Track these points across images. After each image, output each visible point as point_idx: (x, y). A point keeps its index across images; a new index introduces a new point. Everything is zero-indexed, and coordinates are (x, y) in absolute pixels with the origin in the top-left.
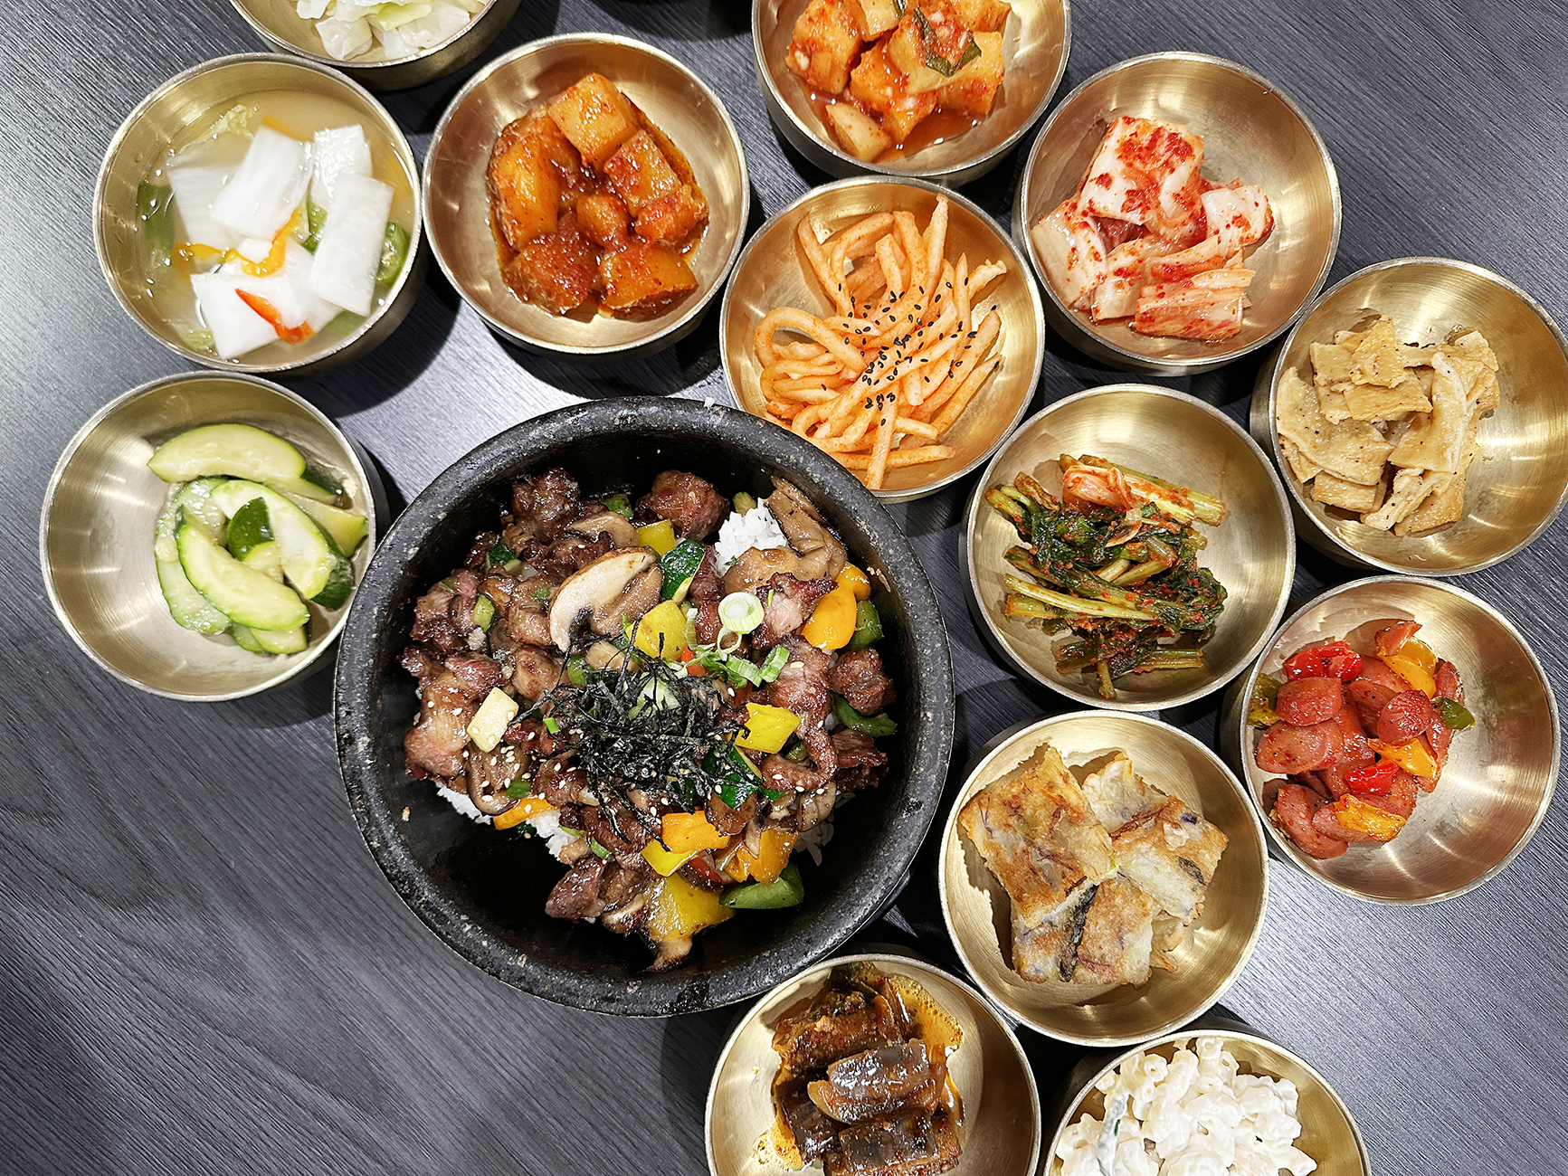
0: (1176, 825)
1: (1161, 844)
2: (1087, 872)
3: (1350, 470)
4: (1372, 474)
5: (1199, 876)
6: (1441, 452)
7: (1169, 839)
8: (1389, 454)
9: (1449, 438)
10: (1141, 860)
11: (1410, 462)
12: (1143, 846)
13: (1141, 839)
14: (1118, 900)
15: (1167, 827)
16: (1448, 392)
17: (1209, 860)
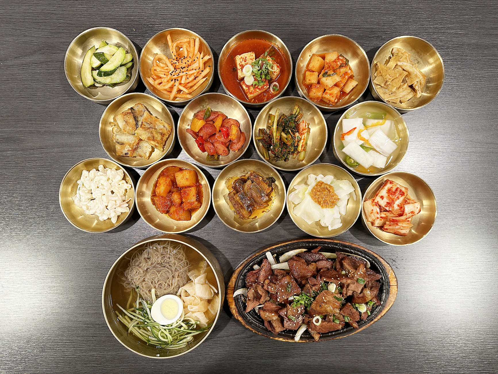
0: (128, 150)
1: (130, 145)
2: (141, 129)
3: (404, 93)
4: (409, 90)
5: (118, 143)
6: (416, 76)
7: (128, 147)
8: (408, 85)
9: (415, 73)
10: (131, 139)
11: (413, 83)
12: (133, 142)
13: (134, 143)
14: (131, 128)
15: (130, 149)
16: (406, 66)
17: (118, 147)
